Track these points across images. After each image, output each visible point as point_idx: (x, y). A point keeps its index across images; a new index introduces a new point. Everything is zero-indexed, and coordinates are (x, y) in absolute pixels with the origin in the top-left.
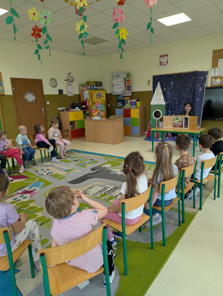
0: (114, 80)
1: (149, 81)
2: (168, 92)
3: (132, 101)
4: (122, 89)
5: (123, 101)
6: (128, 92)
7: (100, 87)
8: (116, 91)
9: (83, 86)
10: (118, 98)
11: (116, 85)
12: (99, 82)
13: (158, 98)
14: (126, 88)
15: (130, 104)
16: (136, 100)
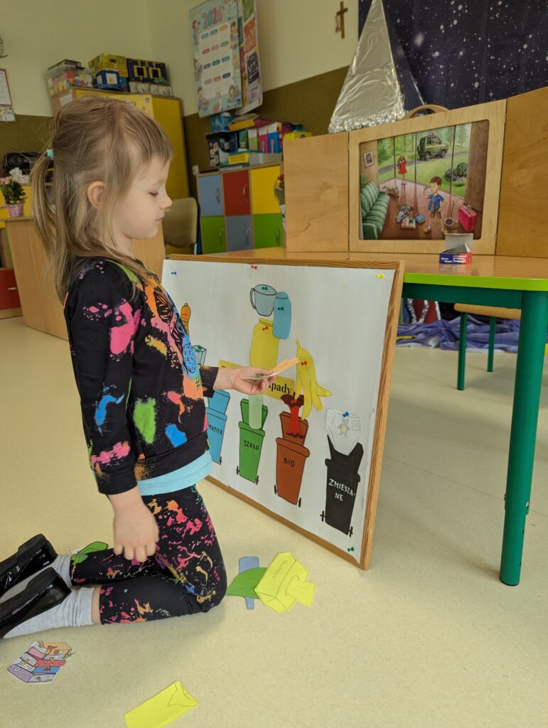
0: (200, 40)
1: (342, 12)
2: (437, 54)
3: (263, 131)
4: (230, 81)
5: (232, 140)
6: (251, 91)
7: (153, 87)
8: (209, 93)
9: (57, 77)
10: (212, 123)
11: (209, 65)
12: (147, 65)
13: (367, 86)
14: (243, 74)
15: (256, 149)
16: (283, 125)
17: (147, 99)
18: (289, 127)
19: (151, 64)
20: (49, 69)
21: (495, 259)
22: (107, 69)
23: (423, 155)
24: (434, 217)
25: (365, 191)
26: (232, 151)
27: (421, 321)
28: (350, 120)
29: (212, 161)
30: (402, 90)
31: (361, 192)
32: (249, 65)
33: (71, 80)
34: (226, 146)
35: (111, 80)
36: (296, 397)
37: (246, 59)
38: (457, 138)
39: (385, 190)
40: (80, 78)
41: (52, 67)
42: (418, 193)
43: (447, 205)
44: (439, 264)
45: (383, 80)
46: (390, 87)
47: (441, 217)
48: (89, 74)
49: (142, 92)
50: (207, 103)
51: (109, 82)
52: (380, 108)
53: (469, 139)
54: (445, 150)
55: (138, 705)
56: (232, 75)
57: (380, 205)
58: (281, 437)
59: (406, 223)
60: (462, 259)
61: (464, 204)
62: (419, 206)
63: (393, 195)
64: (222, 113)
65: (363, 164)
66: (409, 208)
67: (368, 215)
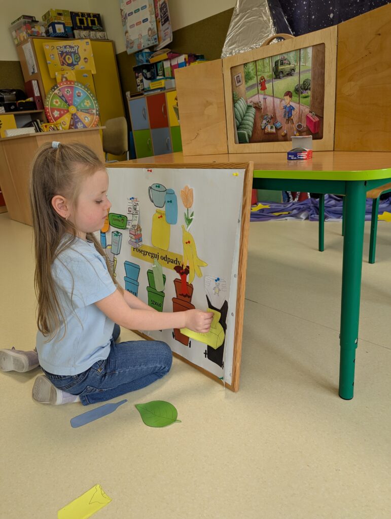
3: (174, 62)
4: (148, 25)
5: (152, 70)
6: (164, 31)
7: (92, 33)
8: (134, 35)
9: (18, 29)
10: (137, 58)
11: (131, 13)
12: (86, 16)
13: (248, 22)
14: (158, 18)
15: (170, 76)
16: (188, 56)
17: (87, 43)
18: (193, 58)
19: (89, 15)
20: (12, 24)
21: (334, 155)
22: (56, 21)
23: (278, 74)
24: (288, 123)
25: (237, 105)
26: (153, 78)
27: (296, 200)
28: (236, 49)
29: (138, 87)
30: (274, 24)
31: (234, 106)
32: (161, 11)
33: (29, 31)
34: (148, 75)
35: (59, 29)
36: (184, 268)
37: (159, 7)
38: (302, 60)
39: (251, 104)
40: (36, 29)
41: (14, 22)
42: (275, 104)
43: (298, 113)
44: (287, 160)
45: (260, 17)
46: (265, 22)
47: (293, 123)
48: (43, 26)
49: (84, 37)
50: (133, 43)
51: (58, 31)
52: (258, 39)
53: (311, 59)
54: (293, 70)
55: (68, 504)
56: (149, 20)
57: (249, 116)
58: (176, 297)
59: (269, 129)
60: (304, 155)
61: (310, 112)
62: (277, 115)
63: (258, 108)
64: (143, 49)
65: (234, 84)
66: (269, 117)
67: (241, 124)
